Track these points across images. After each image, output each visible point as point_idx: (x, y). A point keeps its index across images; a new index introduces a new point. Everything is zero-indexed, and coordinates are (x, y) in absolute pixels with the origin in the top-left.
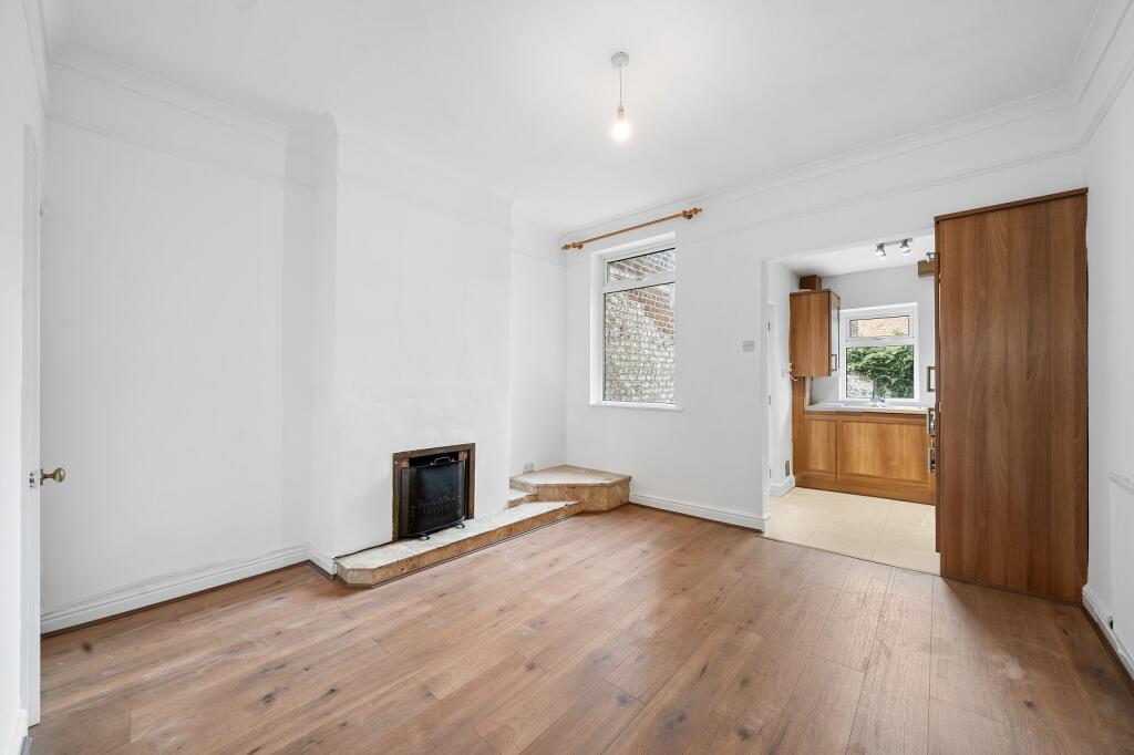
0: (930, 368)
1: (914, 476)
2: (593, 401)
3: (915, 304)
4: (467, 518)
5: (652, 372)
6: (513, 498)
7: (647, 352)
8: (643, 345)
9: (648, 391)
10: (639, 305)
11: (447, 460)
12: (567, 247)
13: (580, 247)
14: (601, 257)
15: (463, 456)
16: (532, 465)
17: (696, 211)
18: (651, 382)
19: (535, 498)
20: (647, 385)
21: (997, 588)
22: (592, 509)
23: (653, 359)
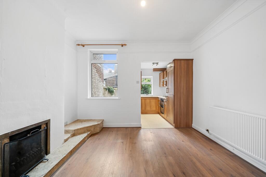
0: (167, 88)
1: (155, 109)
2: (89, 98)
3: (152, 76)
4: (47, 154)
5: (98, 89)
6: (66, 138)
7: (97, 83)
8: (96, 81)
9: (97, 94)
10: (95, 69)
11: (38, 131)
12: (79, 45)
13: (84, 46)
14: (90, 51)
15: (43, 126)
16: (67, 122)
17: (125, 45)
18: (98, 91)
19: (74, 135)
20: (97, 92)
21: (182, 128)
22: (94, 133)
23: (98, 85)
